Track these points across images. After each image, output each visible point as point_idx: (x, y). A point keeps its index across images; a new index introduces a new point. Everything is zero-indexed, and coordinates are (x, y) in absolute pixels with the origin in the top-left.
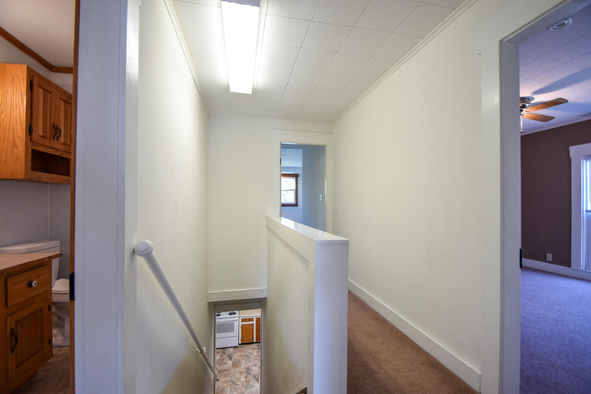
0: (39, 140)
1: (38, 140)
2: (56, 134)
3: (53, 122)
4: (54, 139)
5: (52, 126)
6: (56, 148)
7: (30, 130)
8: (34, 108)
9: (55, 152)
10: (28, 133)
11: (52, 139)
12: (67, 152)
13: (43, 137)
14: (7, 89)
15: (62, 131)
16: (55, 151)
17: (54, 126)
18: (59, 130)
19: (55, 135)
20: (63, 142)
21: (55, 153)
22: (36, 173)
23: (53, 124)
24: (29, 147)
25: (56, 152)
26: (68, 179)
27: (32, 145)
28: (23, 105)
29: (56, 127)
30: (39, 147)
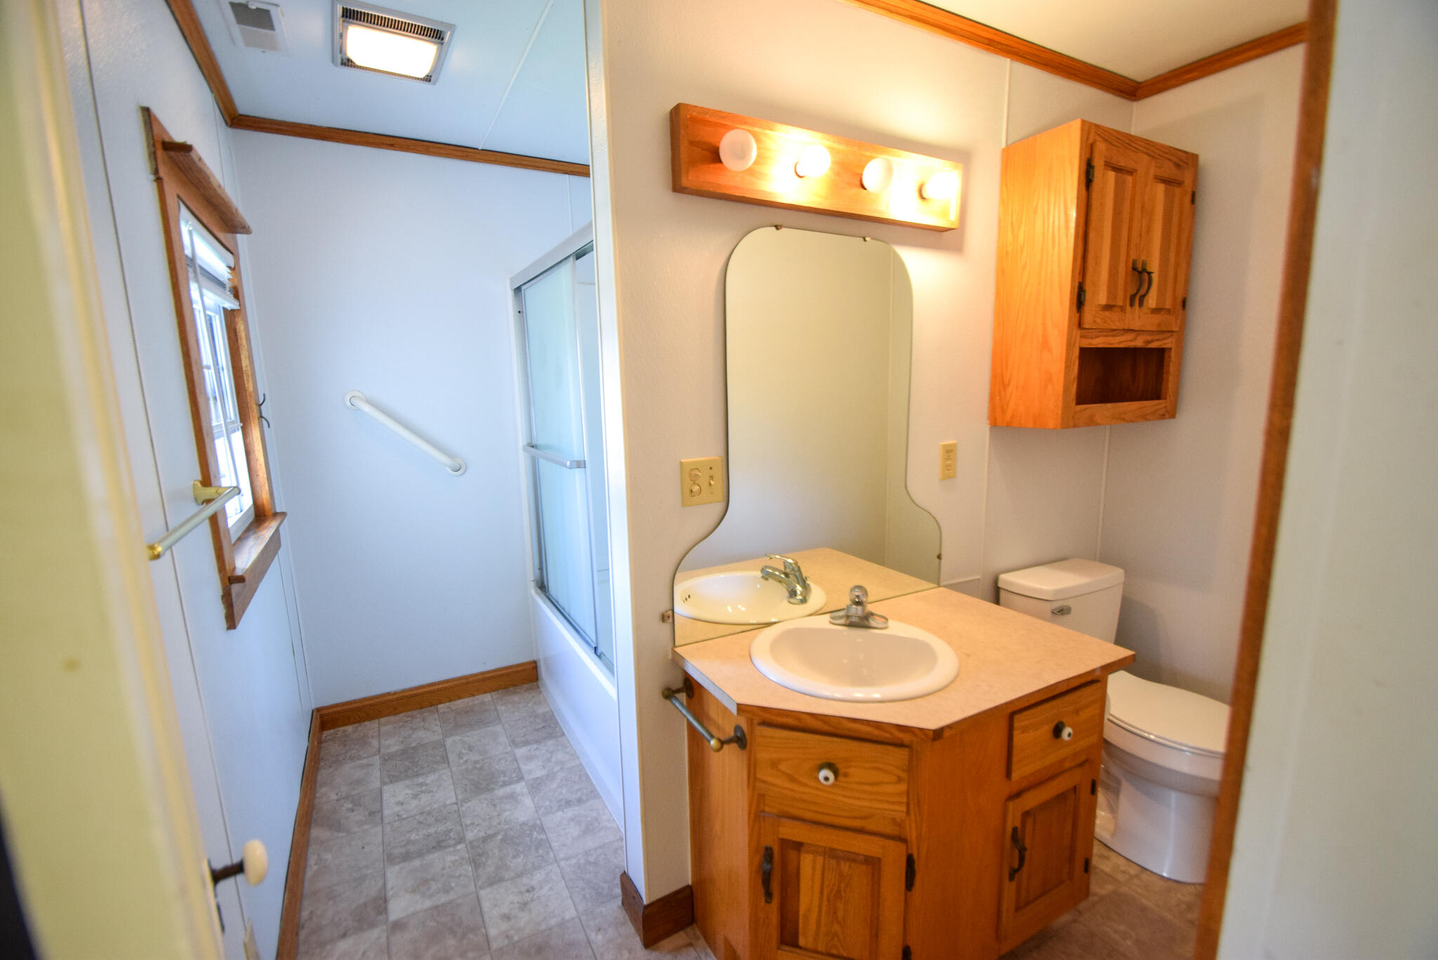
0: (1098, 320)
1: (1095, 322)
2: (1138, 291)
3: (1133, 256)
4: (1132, 305)
5: (1131, 266)
6: (1136, 329)
7: (1079, 300)
8: (1092, 235)
9: (1131, 341)
10: (1075, 308)
11: (1128, 307)
12: (1163, 332)
13: (1108, 307)
14: (1037, 203)
15: (1155, 277)
16: (1130, 336)
17: (1134, 269)
18: (1146, 274)
19: (1136, 294)
20: (1154, 307)
21: (1132, 344)
22: (1086, 409)
23: (1134, 262)
24: (1074, 344)
25: (1135, 339)
26: (1157, 407)
27: (1081, 337)
28: (1067, 236)
29: (1140, 269)
30: (1097, 337)
